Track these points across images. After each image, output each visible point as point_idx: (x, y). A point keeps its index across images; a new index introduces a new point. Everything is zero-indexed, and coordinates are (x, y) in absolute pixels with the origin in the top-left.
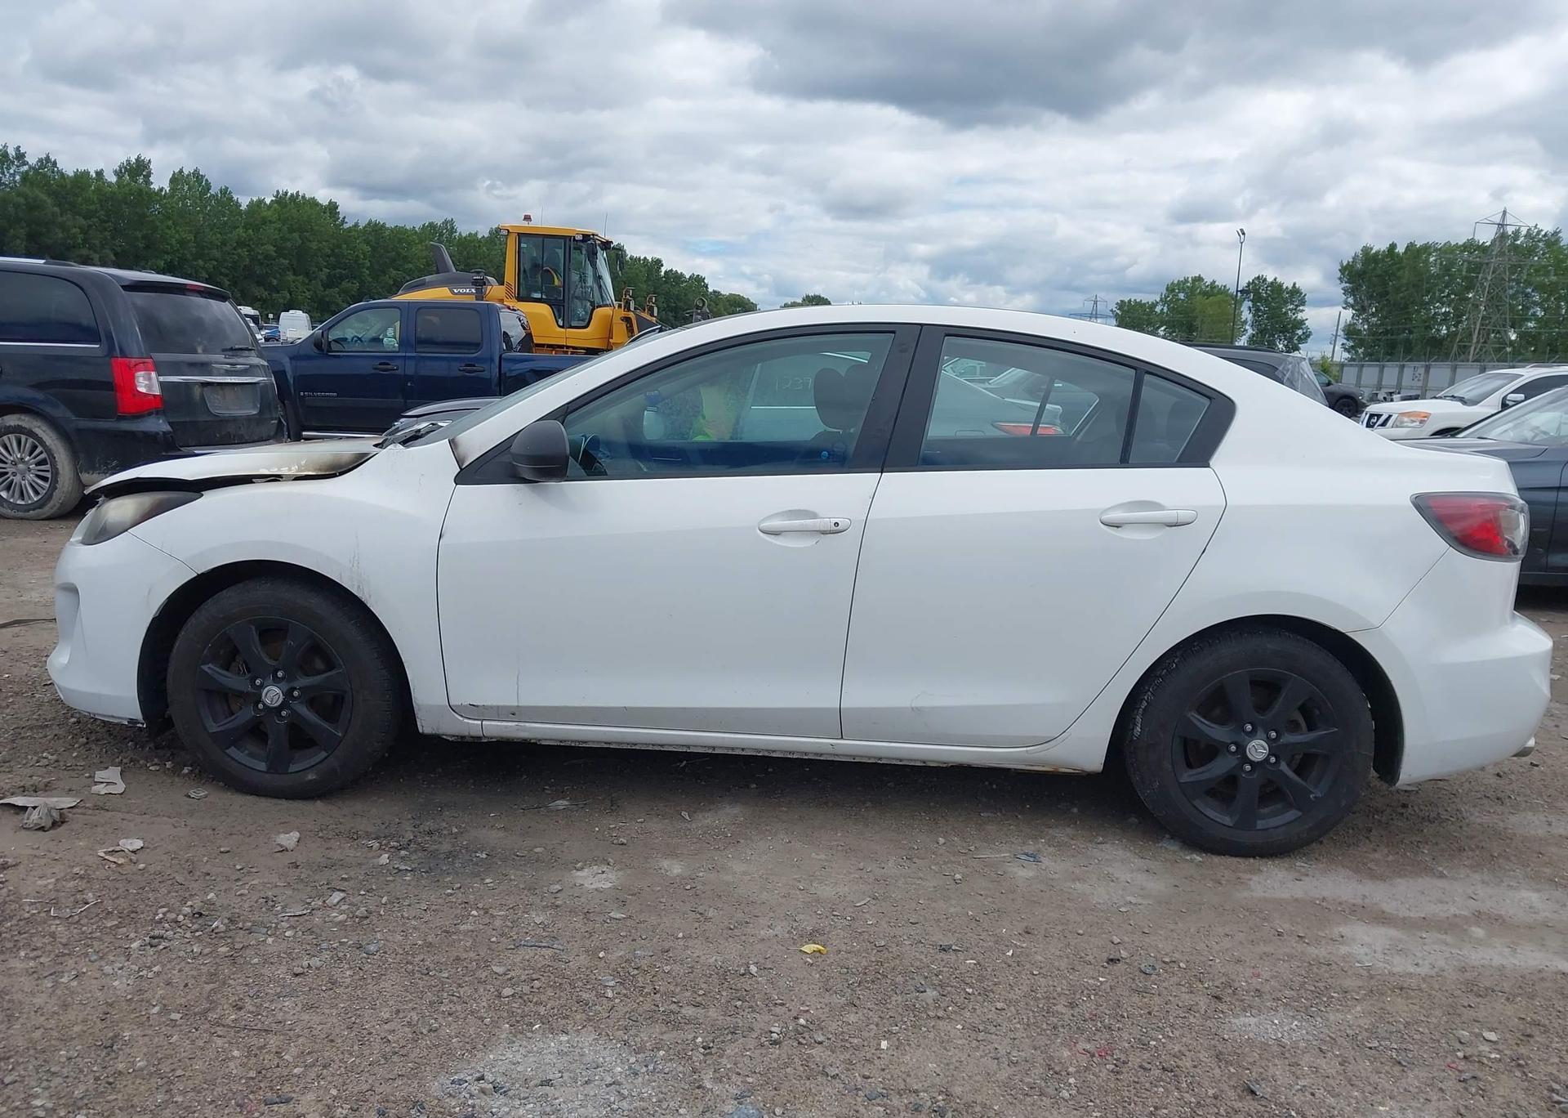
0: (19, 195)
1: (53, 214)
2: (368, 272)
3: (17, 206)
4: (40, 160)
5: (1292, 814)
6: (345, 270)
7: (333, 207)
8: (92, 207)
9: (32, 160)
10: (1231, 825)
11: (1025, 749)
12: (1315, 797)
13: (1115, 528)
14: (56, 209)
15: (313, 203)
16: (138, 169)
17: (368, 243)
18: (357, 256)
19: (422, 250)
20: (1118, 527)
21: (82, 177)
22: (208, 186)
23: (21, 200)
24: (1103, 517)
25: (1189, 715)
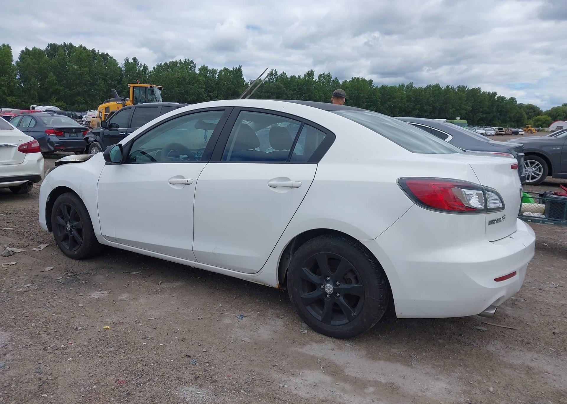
0: (275, 85)
1: (284, 90)
2: (380, 103)
3: (274, 88)
4: (281, 74)
5: (346, 321)
6: (372, 103)
7: (371, 82)
8: (295, 88)
9: (279, 74)
10: (321, 320)
11: (251, 274)
12: (353, 315)
13: (274, 188)
14: (285, 89)
15: (364, 80)
16: (310, 74)
17: (381, 93)
18: (377, 98)
19: (400, 94)
20: (274, 187)
21: (293, 78)
22: (331, 77)
23: (275, 87)
24: (269, 183)
25: (303, 269)
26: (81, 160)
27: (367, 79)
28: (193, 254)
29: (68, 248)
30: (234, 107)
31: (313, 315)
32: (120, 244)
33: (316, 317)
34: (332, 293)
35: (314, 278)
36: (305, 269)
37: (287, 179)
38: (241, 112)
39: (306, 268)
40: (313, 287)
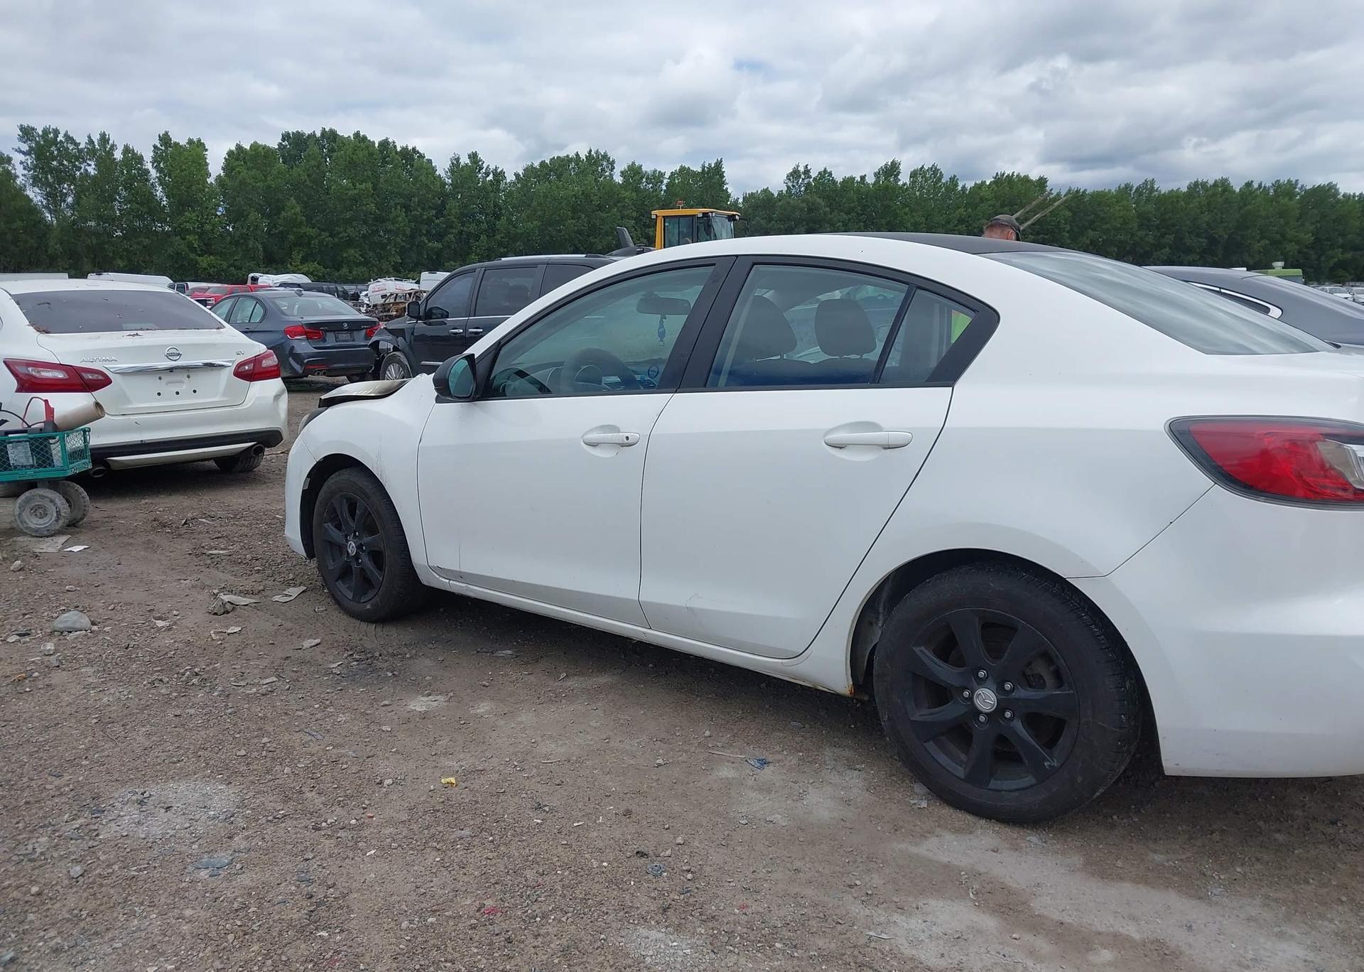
0: (803, 201)
1: (825, 213)
2: (1068, 235)
3: (802, 210)
4: (820, 173)
5: (1029, 780)
6: (1047, 234)
7: (1042, 182)
8: (852, 205)
9: (814, 174)
10: (963, 777)
11: (780, 661)
12: (1050, 766)
13: (838, 449)
14: (827, 209)
15: (1026, 180)
16: (891, 170)
17: (1070, 210)
18: (1059, 222)
19: (1120, 210)
20: (841, 448)
21: (849, 181)
22: (942, 175)
23: (804, 205)
24: (826, 438)
25: (917, 649)
26: (379, 393)
27: (1034, 176)
28: (641, 611)
29: (350, 595)
30: (737, 256)
31: (944, 764)
32: (471, 587)
33: (949, 769)
34: (993, 711)
35: (945, 672)
36: (921, 651)
37: (874, 427)
38: (755, 266)
39: (923, 648)
40: (941, 694)
